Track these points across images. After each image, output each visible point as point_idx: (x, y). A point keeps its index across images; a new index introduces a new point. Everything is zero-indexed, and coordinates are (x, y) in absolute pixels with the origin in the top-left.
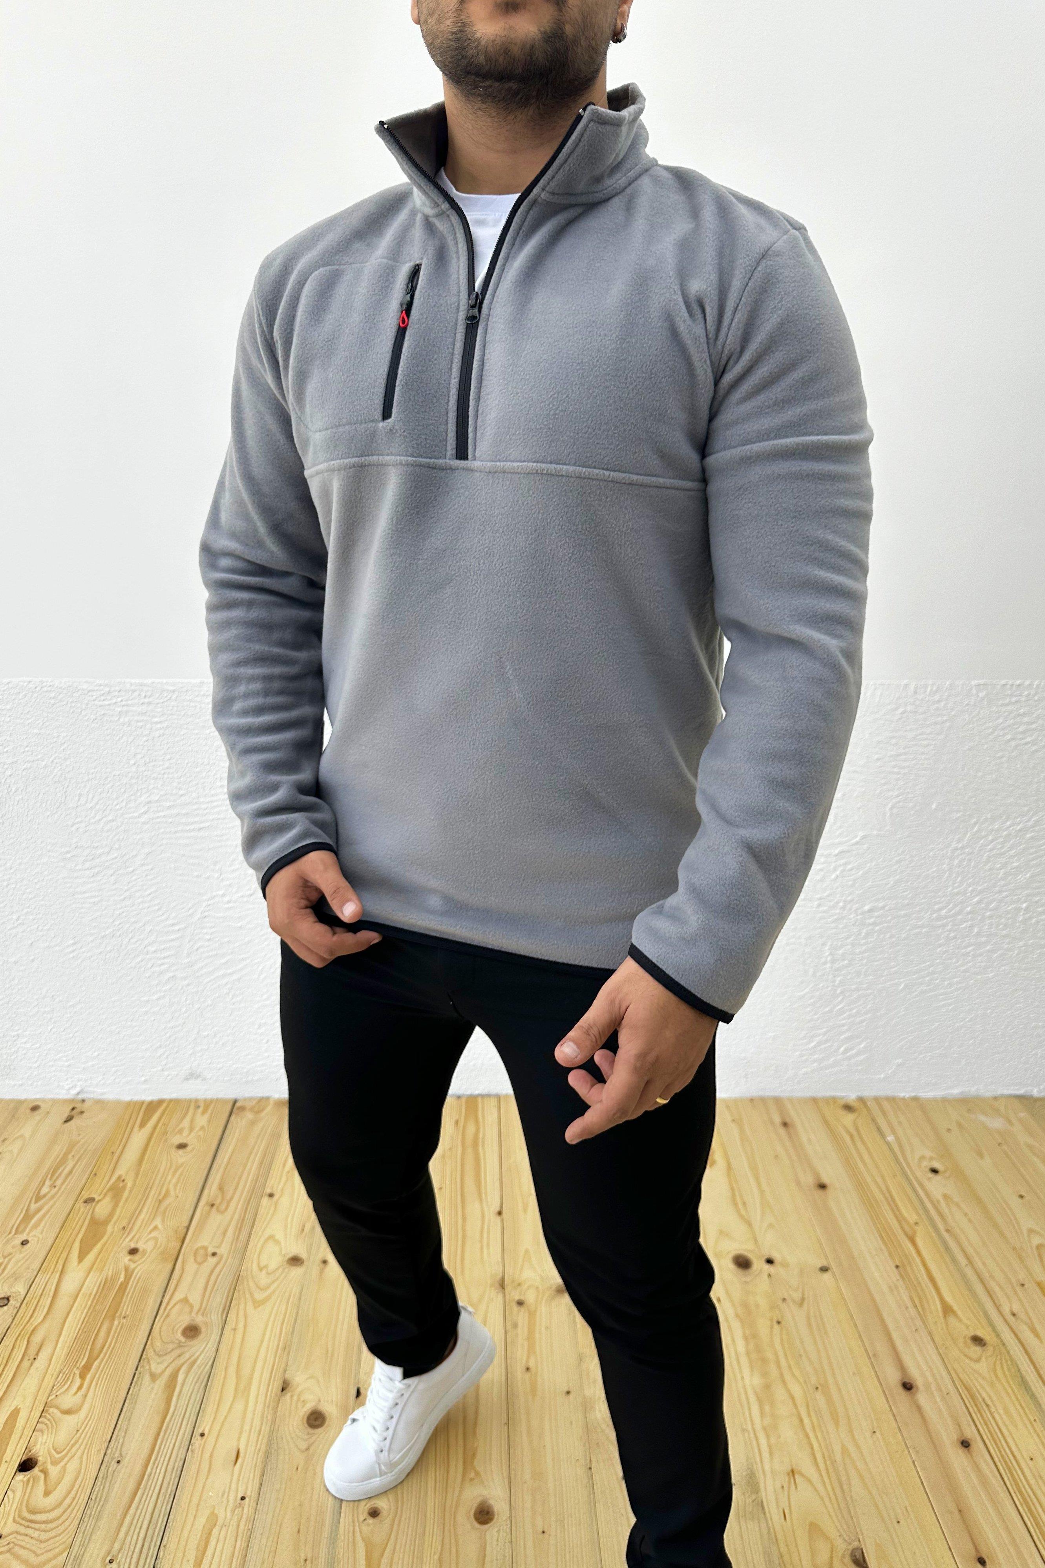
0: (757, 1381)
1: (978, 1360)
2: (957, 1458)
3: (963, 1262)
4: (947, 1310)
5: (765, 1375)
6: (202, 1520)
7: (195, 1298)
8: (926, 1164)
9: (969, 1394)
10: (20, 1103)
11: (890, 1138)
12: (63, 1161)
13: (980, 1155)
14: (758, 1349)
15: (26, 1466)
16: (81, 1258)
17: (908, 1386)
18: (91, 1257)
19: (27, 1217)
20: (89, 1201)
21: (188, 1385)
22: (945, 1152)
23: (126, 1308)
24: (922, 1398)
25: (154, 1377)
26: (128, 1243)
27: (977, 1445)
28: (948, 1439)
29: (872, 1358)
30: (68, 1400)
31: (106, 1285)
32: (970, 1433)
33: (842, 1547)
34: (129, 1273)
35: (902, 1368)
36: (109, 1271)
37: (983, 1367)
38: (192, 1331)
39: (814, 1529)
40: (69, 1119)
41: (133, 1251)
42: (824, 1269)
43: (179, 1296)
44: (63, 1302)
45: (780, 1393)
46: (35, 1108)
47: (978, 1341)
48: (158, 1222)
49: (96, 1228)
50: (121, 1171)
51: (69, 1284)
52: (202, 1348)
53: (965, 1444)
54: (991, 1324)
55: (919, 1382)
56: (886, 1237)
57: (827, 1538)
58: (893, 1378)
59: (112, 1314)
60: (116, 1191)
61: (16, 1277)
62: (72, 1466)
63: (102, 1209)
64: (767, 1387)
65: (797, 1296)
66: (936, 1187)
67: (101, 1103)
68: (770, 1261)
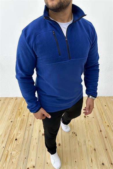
0: (86, 131)
1: (108, 128)
2: (105, 139)
3: (107, 117)
4: (105, 122)
5: (87, 130)
6: (33, 146)
7: (30, 121)
8: (105, 105)
9: (107, 132)
10: (11, 98)
11: (101, 102)
12: (16, 105)
13: (110, 104)
14: (86, 127)
15: (16, 140)
16: (19, 117)
17: (101, 131)
18: (20, 117)
19: (13, 112)
20: (19, 110)
21: (31, 131)
22: (107, 103)
23: (24, 122)
24: (102, 132)
25: (27, 130)
26: (23, 115)
27: (107, 138)
28: (104, 137)
29: (98, 128)
30: (19, 133)
31: (22, 120)
32: (107, 136)
33: (93, 148)
34: (24, 118)
35: (100, 129)
36: (22, 118)
37: (108, 129)
38: (31, 125)
39: (91, 146)
40: (16, 100)
41: (24, 116)
42: (93, 118)
43: (29, 121)
44: (18, 121)
45: (88, 132)
46: (12, 98)
47: (108, 126)
48: (26, 112)
49: (20, 113)
50: (22, 106)
51: (18, 120)
52: (32, 127)
53: (106, 137)
54: (110, 124)
55: (102, 131)
56: (100, 114)
57: (92, 147)
58: (99, 130)
59: (23, 123)
60: (22, 109)
61: (13, 119)
62: (20, 140)
63: (20, 111)
64: (87, 131)
65: (90, 121)
66: (106, 108)
67: (19, 98)
68: (88, 117)
